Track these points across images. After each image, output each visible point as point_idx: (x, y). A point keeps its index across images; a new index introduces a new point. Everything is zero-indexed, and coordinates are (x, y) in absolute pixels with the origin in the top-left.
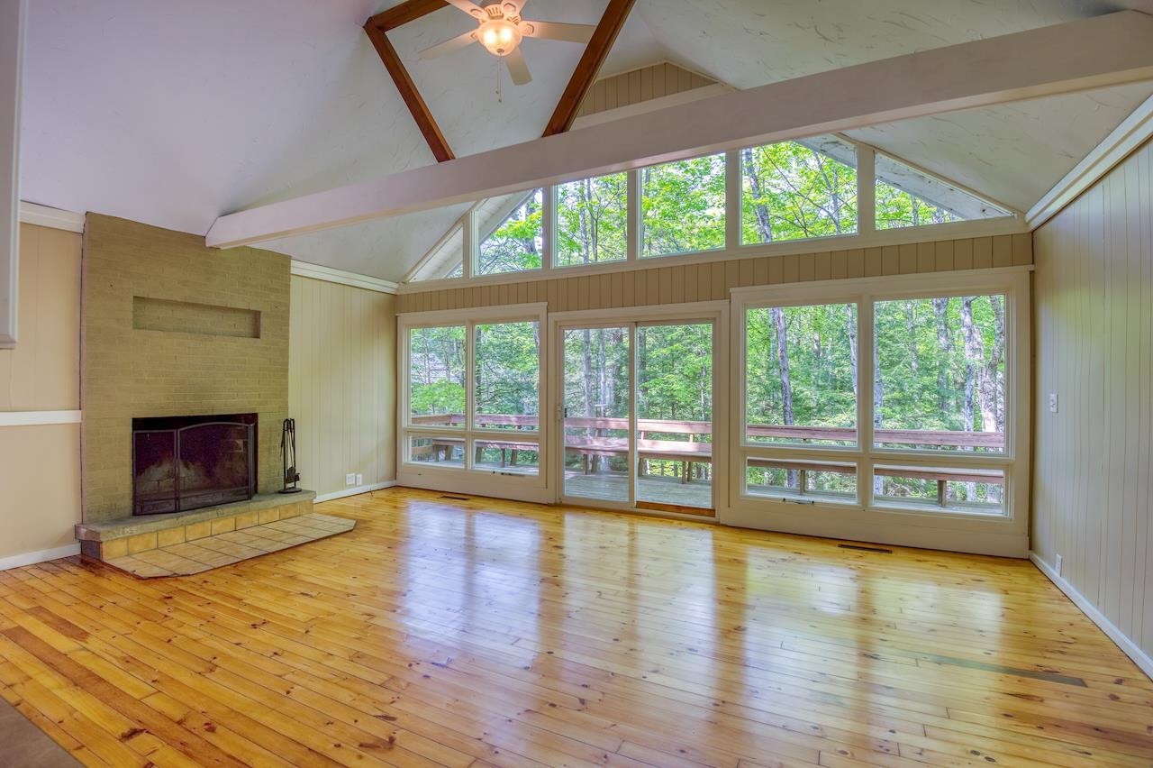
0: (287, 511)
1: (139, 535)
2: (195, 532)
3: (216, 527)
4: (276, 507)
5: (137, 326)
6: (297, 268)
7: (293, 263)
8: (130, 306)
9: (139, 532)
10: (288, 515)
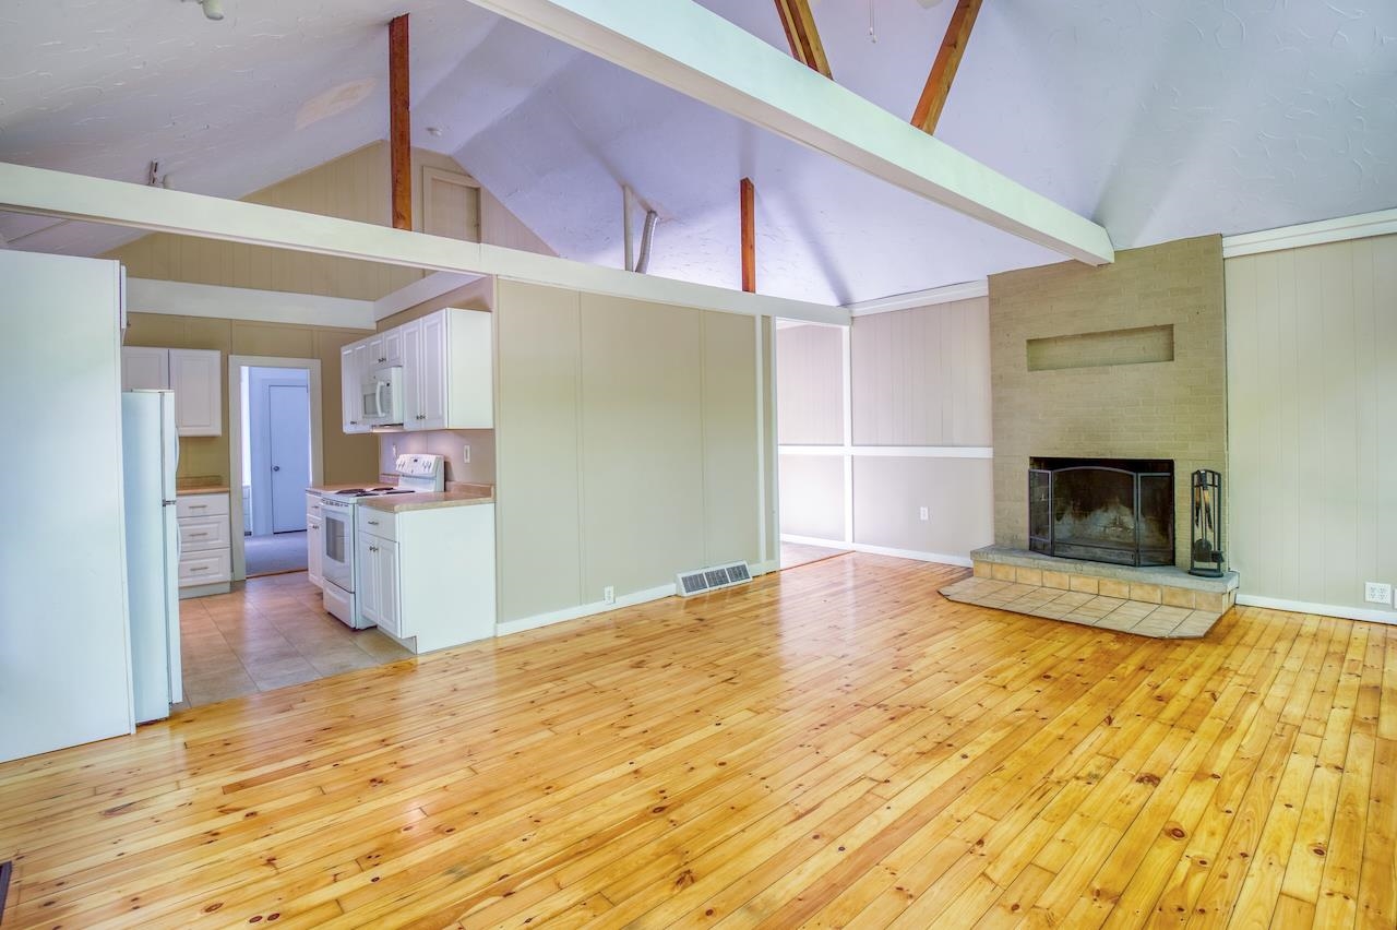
0: (1174, 595)
1: (1002, 564)
2: (1052, 579)
3: (1076, 582)
4: (1156, 586)
5: (1032, 368)
6: (1231, 247)
7: (1226, 242)
8: (1023, 350)
9: (999, 561)
10: (1175, 602)
